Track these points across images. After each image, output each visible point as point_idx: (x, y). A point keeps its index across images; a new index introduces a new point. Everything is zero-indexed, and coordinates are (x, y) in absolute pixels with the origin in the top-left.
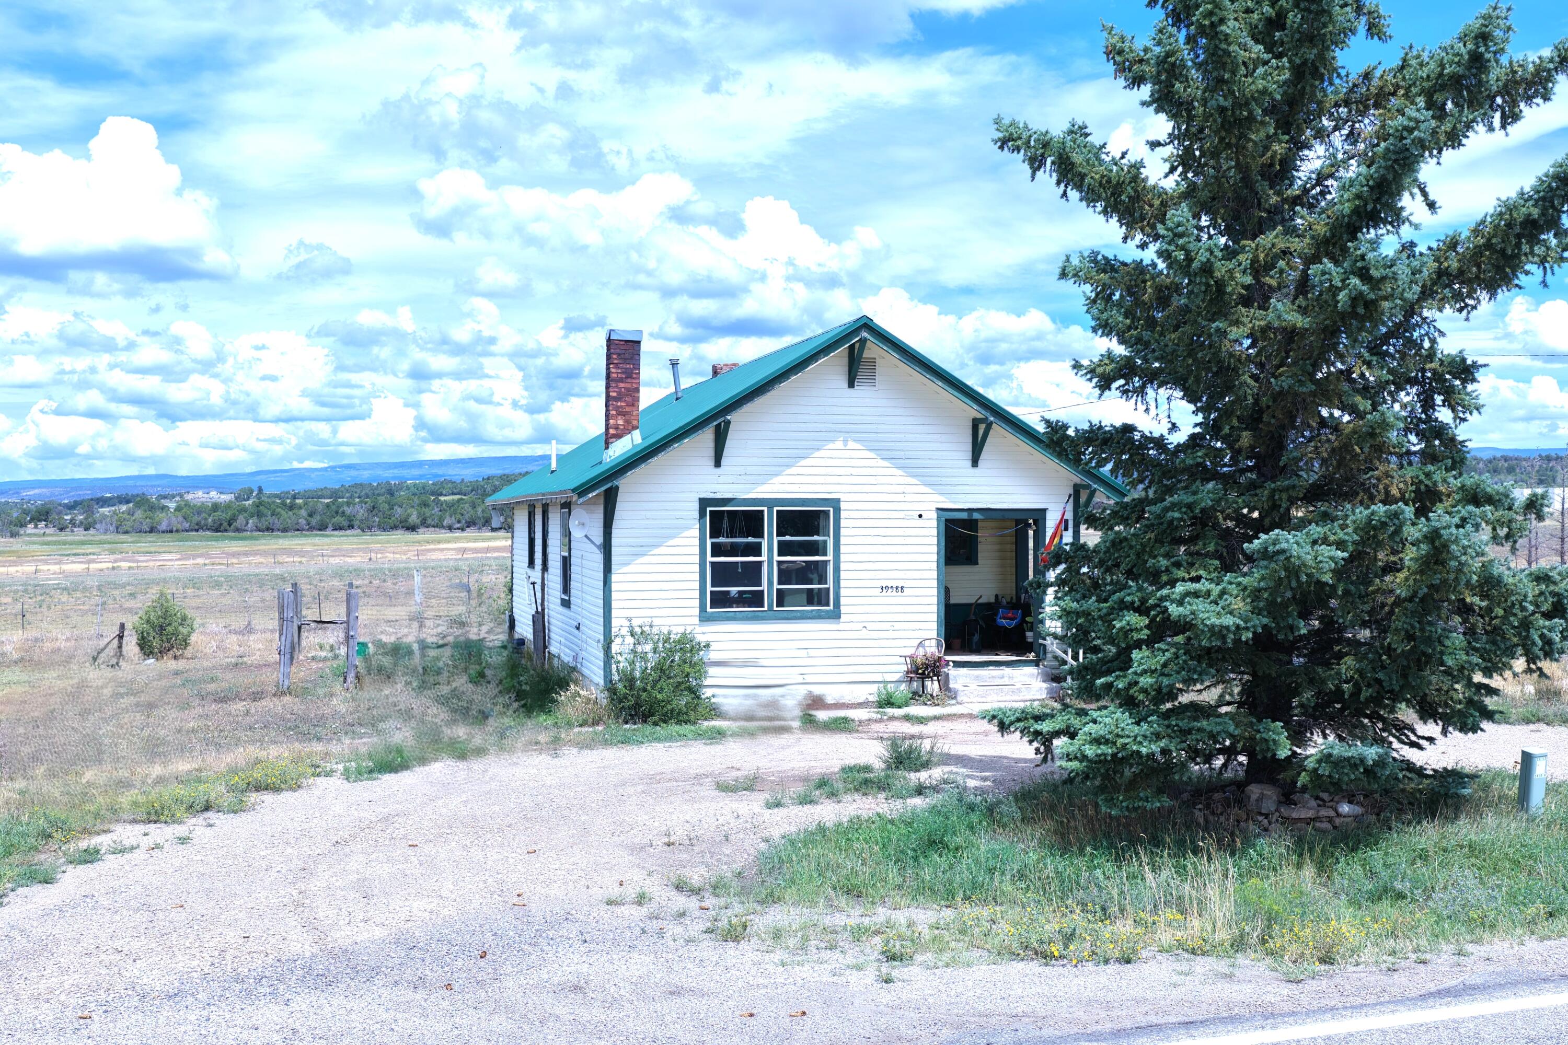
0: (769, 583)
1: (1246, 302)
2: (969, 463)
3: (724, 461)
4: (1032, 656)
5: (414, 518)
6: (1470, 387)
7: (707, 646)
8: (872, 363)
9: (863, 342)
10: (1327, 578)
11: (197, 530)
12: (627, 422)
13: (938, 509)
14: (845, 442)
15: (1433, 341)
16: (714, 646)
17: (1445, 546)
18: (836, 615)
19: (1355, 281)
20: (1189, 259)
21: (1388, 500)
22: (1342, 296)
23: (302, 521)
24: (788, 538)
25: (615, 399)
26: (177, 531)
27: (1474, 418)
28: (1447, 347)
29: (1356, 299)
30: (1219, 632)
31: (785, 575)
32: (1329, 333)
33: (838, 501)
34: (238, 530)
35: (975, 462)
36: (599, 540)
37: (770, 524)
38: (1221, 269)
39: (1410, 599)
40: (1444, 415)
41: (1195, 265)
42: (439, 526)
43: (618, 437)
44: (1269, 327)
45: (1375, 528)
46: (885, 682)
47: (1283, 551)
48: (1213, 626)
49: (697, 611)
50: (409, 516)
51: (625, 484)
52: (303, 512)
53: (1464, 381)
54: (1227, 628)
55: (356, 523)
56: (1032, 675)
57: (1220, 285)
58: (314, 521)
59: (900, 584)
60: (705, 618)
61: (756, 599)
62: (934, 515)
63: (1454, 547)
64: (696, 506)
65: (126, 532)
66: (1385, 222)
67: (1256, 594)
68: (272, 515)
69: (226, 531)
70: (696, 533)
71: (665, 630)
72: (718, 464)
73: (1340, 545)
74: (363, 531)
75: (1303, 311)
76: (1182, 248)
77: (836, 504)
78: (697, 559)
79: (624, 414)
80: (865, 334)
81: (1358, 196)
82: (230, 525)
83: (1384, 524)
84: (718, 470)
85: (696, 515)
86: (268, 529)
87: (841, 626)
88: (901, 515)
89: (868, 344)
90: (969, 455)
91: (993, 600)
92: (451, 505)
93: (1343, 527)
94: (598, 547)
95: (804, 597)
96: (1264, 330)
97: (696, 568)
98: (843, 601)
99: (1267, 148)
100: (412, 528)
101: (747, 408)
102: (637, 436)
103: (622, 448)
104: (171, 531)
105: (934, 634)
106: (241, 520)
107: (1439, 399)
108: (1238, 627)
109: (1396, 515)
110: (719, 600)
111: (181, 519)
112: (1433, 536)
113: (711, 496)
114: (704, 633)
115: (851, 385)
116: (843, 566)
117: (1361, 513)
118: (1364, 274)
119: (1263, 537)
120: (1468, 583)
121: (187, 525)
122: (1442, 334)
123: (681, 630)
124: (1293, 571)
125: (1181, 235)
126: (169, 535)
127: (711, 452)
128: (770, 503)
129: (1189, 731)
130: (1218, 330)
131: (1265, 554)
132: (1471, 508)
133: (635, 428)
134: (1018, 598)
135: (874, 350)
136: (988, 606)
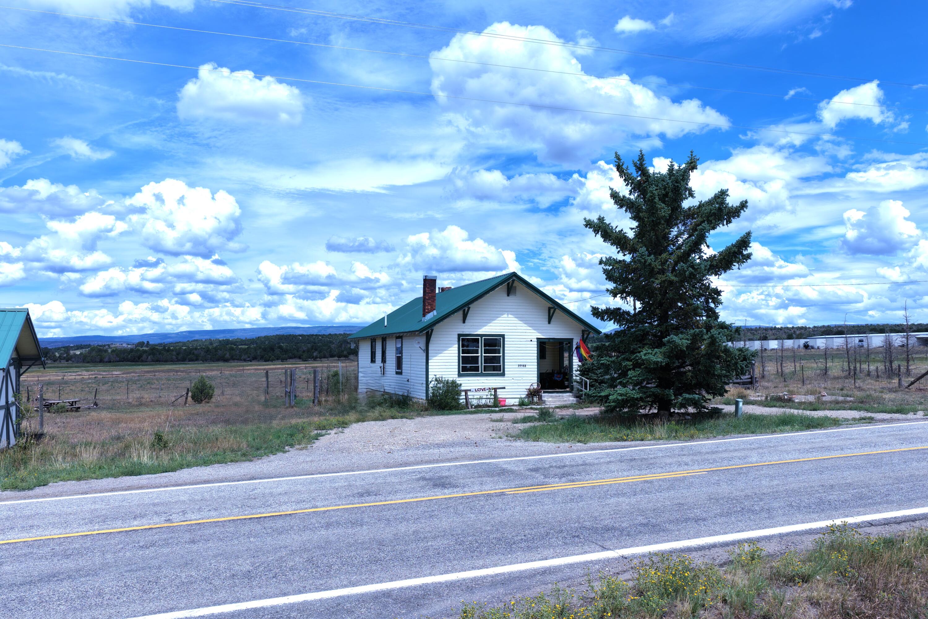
0: (481, 364)
1: (659, 273)
2: (547, 322)
3: (466, 321)
4: (568, 389)
5: (228, 356)
6: (719, 297)
7: (461, 385)
8: (515, 287)
9: (513, 281)
10: (685, 349)
11: (123, 361)
12: (431, 307)
13: (537, 338)
14: (508, 314)
15: (709, 284)
16: (463, 385)
17: (715, 339)
18: (503, 375)
19: (691, 269)
20: (645, 262)
21: (698, 328)
22: (687, 273)
23: (174, 357)
24: (487, 348)
25: (427, 299)
26: (113, 362)
27: (720, 306)
28: (713, 286)
29: (691, 274)
30: (656, 363)
31: (487, 360)
32: (682, 282)
33: (504, 335)
34: (142, 361)
35: (549, 323)
36: (424, 348)
37: (481, 344)
38: (653, 264)
39: (705, 355)
40: (712, 305)
41: (647, 263)
42: (239, 359)
43: (429, 312)
44: (666, 280)
45: (696, 335)
46: (521, 398)
47: (674, 341)
48: (655, 361)
49: (457, 373)
50: (225, 354)
51: (435, 328)
52: (174, 353)
53: (718, 296)
54: (659, 362)
55: (200, 358)
56: (570, 396)
57: (653, 268)
58: (180, 357)
59: (525, 364)
60: (460, 375)
61: (477, 369)
62: (536, 340)
63: (717, 340)
64: (457, 336)
65: (88, 362)
66: (697, 252)
67: (664, 353)
68: (159, 354)
69: (137, 361)
70: (457, 346)
71: (446, 379)
72: (464, 322)
73: (687, 339)
74: (203, 361)
75: (676, 276)
76: (644, 259)
77: (503, 336)
78: (457, 355)
79: (430, 305)
80: (514, 278)
81: (690, 246)
82: (139, 359)
83: (698, 334)
84: (464, 324)
85: (457, 339)
86: (157, 361)
87: (505, 378)
88: (525, 340)
89: (515, 282)
90: (547, 320)
91: (551, 371)
92: (245, 349)
93: (687, 335)
94: (424, 351)
95: (492, 368)
96: (664, 281)
97: (457, 358)
98: (506, 370)
99: (664, 230)
100: (226, 360)
101: (476, 303)
102: (435, 312)
103: (430, 316)
104: (110, 362)
105: (536, 381)
106: (144, 356)
107: (710, 301)
108: (661, 362)
109: (702, 331)
110: (464, 369)
111: (115, 356)
112: (712, 337)
113: (462, 333)
114: (460, 381)
115: (508, 295)
116: (506, 358)
117: (692, 331)
118: (693, 267)
119: (668, 337)
120: (721, 350)
121: (118, 359)
122: (712, 282)
123: (452, 379)
124: (677, 346)
125: (643, 255)
126: (109, 364)
127: (462, 318)
128: (482, 336)
129: (647, 392)
130: (652, 281)
131: (669, 342)
132: (721, 330)
133: (434, 309)
134: (560, 371)
135: (517, 284)
136: (549, 373)
